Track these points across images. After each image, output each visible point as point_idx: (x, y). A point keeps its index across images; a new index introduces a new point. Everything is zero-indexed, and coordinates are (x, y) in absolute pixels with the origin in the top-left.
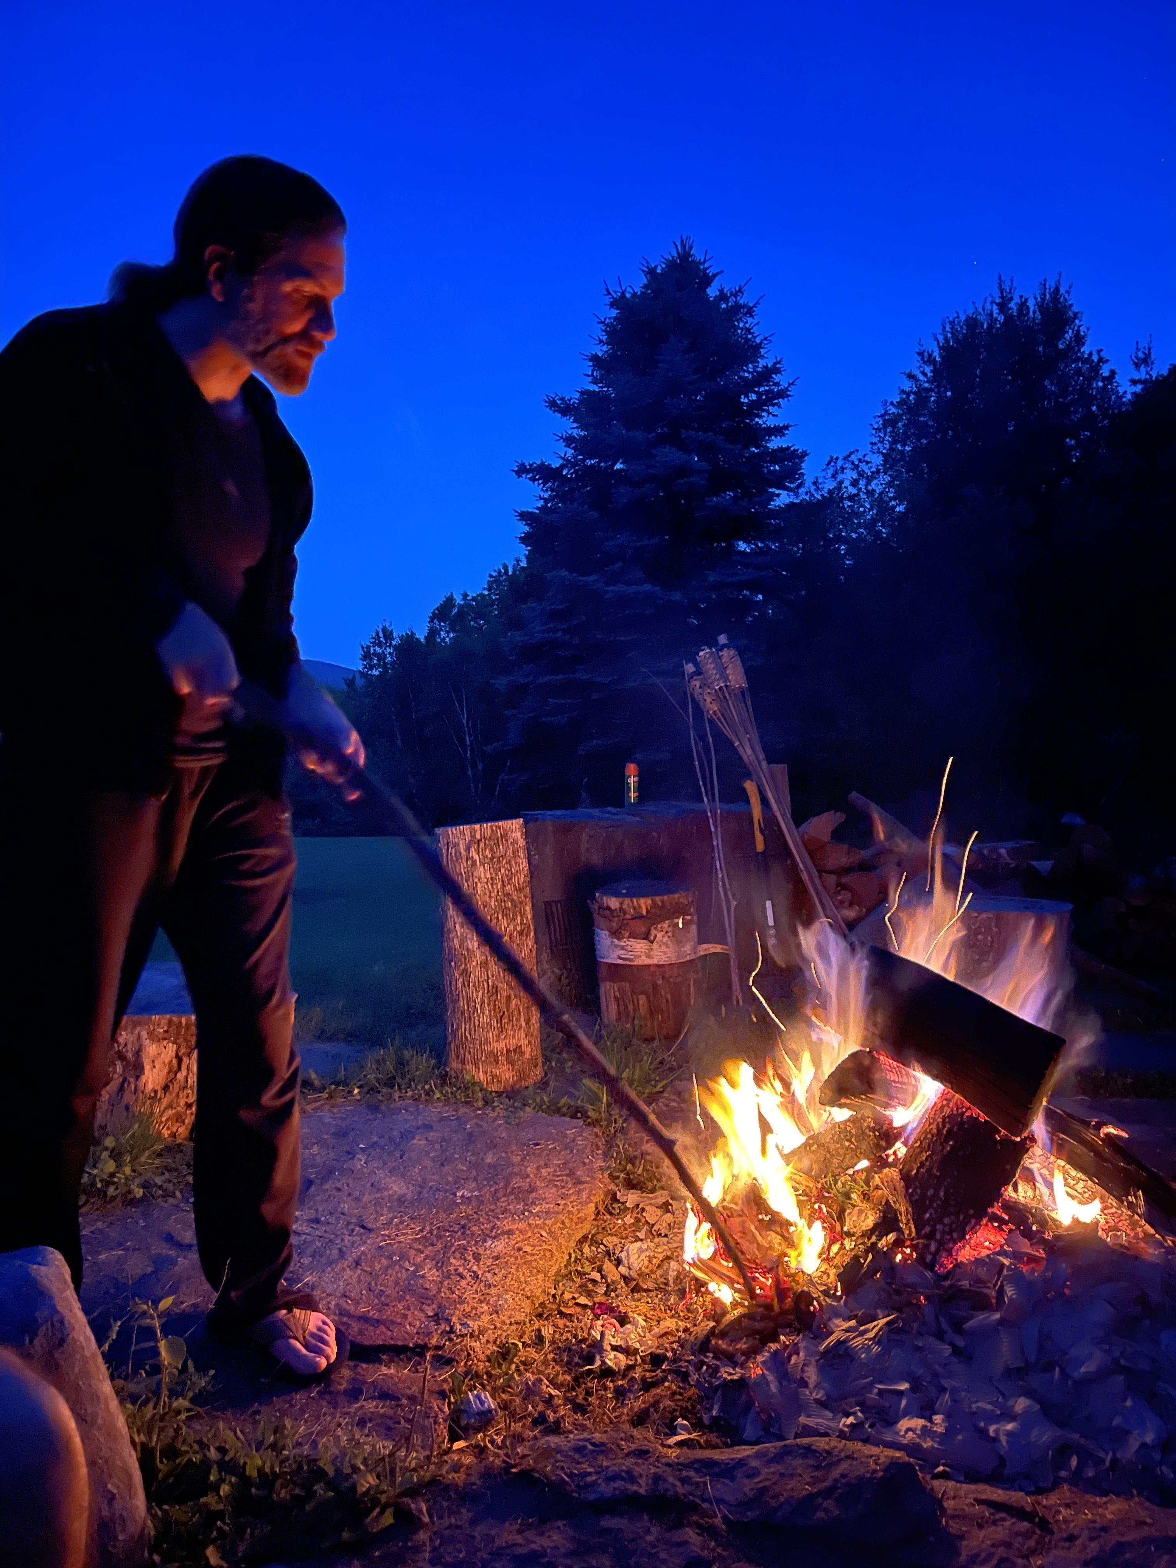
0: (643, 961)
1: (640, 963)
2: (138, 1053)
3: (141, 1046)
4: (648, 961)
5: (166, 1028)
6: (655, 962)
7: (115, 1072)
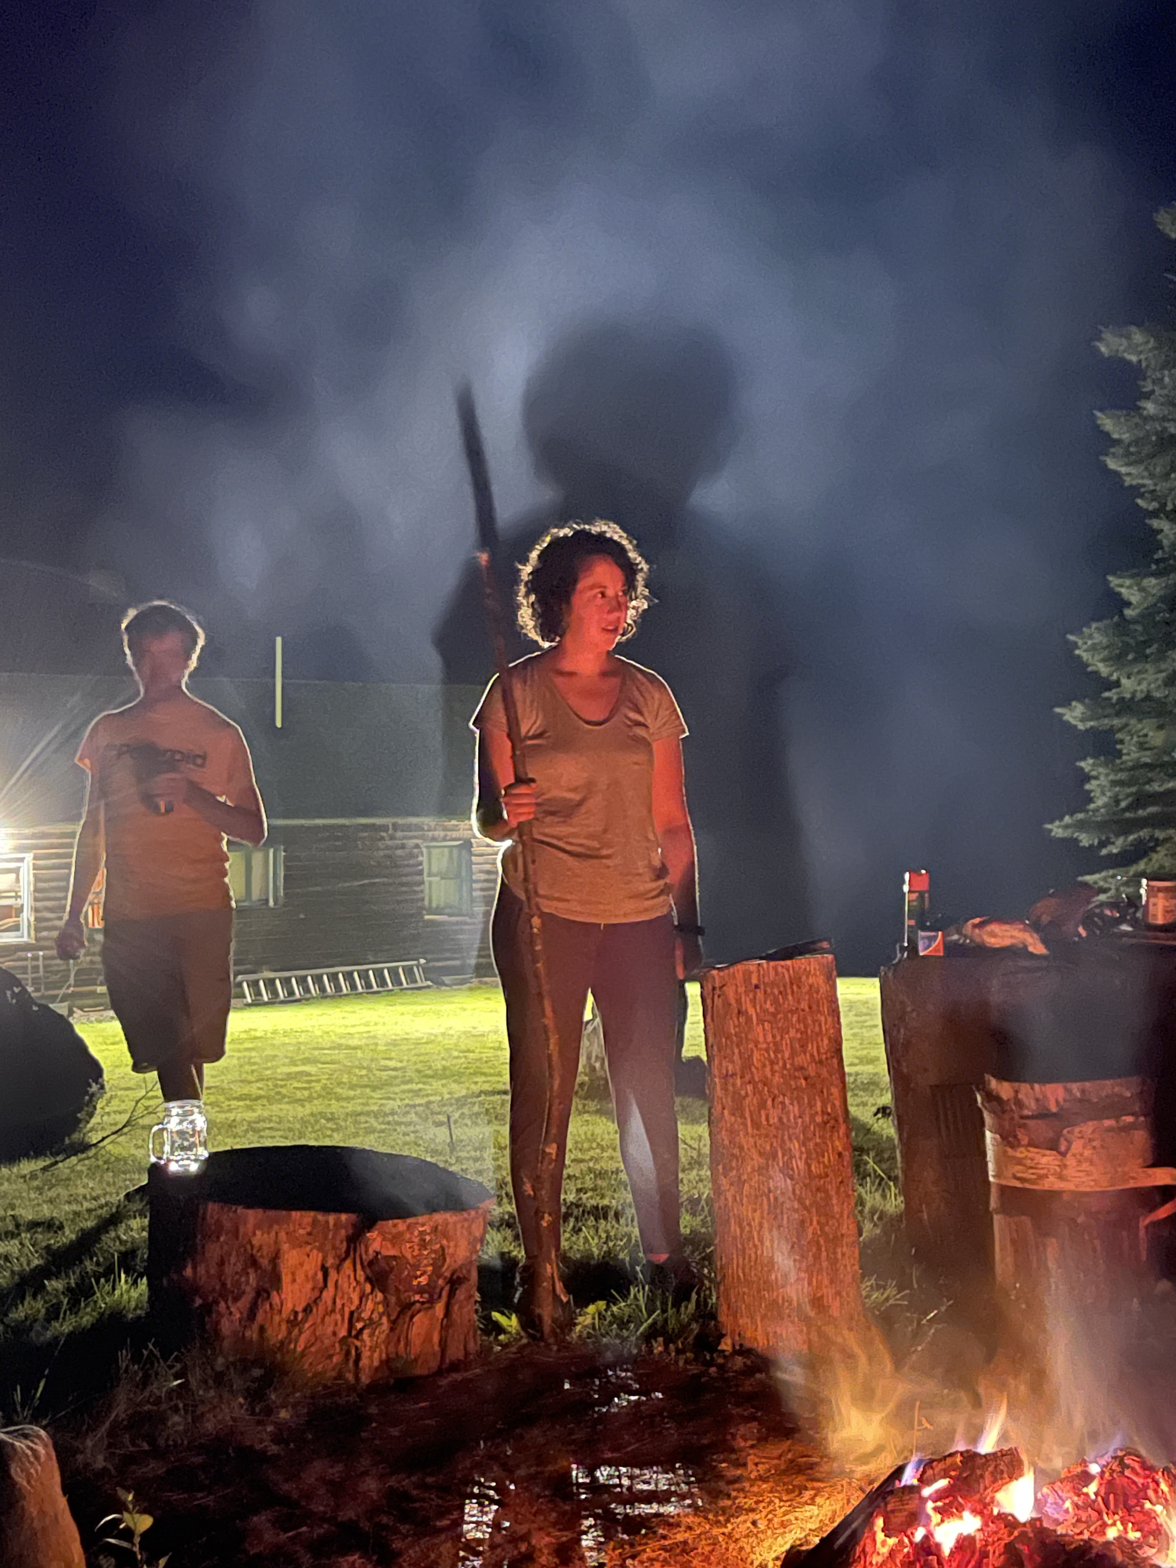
0: (1051, 1183)
1: (1046, 1187)
2: (275, 1258)
3: (279, 1250)
4: (1059, 1185)
5: (309, 1229)
6: (1071, 1187)
7: (247, 1283)
